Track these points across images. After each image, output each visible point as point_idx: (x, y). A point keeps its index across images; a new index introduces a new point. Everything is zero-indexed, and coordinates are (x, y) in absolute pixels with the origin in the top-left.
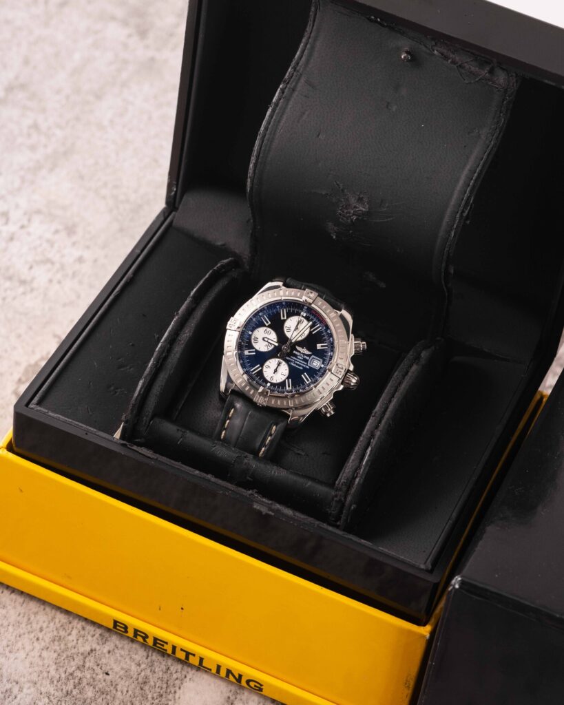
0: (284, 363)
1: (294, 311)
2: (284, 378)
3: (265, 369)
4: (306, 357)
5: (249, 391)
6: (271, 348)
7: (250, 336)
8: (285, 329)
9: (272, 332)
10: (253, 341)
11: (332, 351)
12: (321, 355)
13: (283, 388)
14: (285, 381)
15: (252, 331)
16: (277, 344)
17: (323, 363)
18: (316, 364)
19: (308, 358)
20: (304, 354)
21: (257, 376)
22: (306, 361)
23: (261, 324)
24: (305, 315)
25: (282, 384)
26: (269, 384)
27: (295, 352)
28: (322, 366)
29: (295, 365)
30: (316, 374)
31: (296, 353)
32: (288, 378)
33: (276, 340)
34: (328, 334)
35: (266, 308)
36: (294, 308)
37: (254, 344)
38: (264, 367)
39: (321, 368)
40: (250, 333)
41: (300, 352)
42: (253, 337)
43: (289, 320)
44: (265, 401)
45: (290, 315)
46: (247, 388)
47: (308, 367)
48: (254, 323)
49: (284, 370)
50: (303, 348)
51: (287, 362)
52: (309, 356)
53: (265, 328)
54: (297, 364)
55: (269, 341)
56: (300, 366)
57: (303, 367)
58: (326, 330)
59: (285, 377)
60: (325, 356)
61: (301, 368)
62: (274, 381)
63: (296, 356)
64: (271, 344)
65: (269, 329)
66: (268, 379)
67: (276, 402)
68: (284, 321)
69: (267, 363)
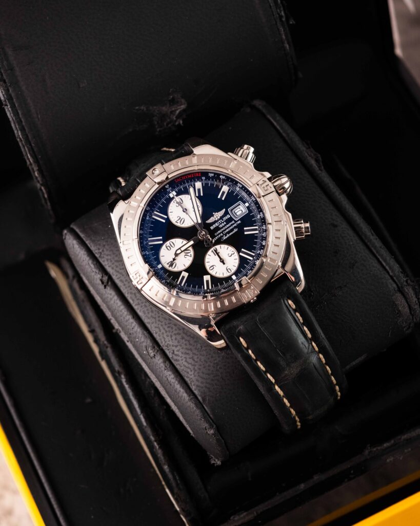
0: (218, 247)
1: (163, 204)
2: (236, 256)
3: (213, 273)
4: (225, 218)
5: (230, 302)
6: (192, 252)
7: (163, 268)
8: (179, 225)
9: (173, 240)
10: (171, 269)
11: (237, 183)
12: (233, 199)
13: (248, 263)
14: (240, 257)
15: (159, 262)
16: (192, 242)
17: (244, 202)
18: (240, 210)
19: (228, 216)
20: (221, 218)
21: (216, 286)
22: (230, 220)
23: (157, 248)
24: (174, 193)
25: (243, 261)
26: (234, 277)
27: (212, 228)
28: (247, 204)
29: (228, 236)
30: (253, 216)
31: (214, 226)
32: (239, 251)
33: (185, 242)
34: (213, 178)
35: (142, 232)
36: (159, 201)
37: (176, 270)
38: (211, 272)
39: (248, 208)
40: (160, 266)
41: (215, 222)
42: (167, 266)
43: (170, 214)
44: (254, 289)
45: (164, 211)
46: (226, 303)
47: (239, 222)
48: (150, 255)
49: (226, 251)
50: (213, 216)
51: (219, 242)
52: (226, 213)
53: (164, 247)
54: (229, 232)
55: (183, 249)
56: (232, 230)
57: (235, 227)
58: (208, 178)
59: (236, 254)
60: (237, 195)
61: (236, 230)
62: (234, 269)
63: (217, 229)
64: (186, 250)
65: (168, 243)
66: (226, 275)
67: (262, 278)
68: (168, 220)
69: (208, 266)
